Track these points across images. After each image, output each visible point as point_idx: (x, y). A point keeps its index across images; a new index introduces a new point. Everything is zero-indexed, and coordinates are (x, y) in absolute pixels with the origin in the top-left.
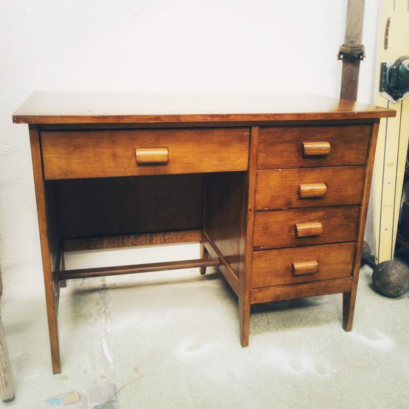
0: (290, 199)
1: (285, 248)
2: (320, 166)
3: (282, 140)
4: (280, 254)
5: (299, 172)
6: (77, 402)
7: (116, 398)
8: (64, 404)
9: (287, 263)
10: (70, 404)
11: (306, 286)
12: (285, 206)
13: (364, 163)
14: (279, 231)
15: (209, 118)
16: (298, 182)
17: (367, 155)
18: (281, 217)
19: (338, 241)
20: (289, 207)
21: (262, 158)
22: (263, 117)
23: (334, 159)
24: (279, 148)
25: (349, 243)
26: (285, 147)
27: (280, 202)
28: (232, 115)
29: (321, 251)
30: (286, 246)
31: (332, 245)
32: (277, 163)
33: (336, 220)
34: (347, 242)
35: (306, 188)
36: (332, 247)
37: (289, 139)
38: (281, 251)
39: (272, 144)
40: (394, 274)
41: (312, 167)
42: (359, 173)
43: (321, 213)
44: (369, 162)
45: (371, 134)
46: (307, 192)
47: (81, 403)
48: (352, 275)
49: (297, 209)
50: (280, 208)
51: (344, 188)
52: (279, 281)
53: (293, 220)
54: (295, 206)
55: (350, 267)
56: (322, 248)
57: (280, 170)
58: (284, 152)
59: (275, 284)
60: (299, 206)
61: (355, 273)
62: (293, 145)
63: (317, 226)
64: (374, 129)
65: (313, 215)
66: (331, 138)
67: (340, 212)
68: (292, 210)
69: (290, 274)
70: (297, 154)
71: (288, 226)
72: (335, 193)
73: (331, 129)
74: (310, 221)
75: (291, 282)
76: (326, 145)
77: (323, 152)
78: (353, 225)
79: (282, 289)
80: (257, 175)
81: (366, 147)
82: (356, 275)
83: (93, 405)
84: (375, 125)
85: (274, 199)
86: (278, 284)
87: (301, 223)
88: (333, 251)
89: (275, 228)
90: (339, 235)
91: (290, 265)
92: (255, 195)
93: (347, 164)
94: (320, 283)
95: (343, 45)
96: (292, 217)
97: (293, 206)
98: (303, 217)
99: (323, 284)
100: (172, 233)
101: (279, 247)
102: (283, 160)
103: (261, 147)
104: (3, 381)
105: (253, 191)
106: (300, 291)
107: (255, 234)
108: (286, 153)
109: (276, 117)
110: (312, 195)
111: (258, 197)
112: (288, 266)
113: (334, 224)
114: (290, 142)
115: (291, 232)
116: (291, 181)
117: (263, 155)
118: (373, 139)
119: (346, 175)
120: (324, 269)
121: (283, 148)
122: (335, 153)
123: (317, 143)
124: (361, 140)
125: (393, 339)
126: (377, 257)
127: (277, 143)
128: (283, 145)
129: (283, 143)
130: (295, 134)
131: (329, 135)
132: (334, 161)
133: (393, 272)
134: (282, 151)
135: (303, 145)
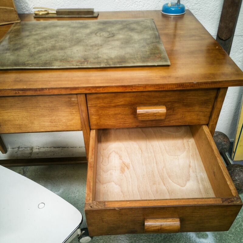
3: (113, 105)
17: (210, 117)
22: (84, 90)
24: (112, 111)
26: (119, 110)
32: (111, 123)
37: (123, 103)
62: (127, 109)
66: (168, 102)
76: (162, 110)
81: (210, 110)
102: (118, 121)
103: (92, 110)
108: (119, 115)
109: (98, 89)
117: (95, 117)
121: (117, 112)
122: (174, 115)
123: (152, 107)
124: (204, 103)
125: (217, 239)
126: (234, 151)
127: (110, 107)
128: (117, 109)
129: (115, 107)
130: (128, 99)
131: (167, 99)
132: (173, 121)
133: (236, 178)
134: (115, 114)
135: (136, 110)
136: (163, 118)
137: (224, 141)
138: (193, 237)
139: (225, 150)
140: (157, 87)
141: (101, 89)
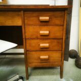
16: (39, 30)
29: (50, 53)
33: (55, 43)
35: (41, 32)
41: (44, 26)
43: (49, 41)
53: (39, 42)
57: (33, 26)
63: (47, 45)
68: (38, 39)
69: (39, 59)
74: (45, 43)
90: (56, 48)
99: (51, 63)
111: (26, 34)
122: (52, 21)
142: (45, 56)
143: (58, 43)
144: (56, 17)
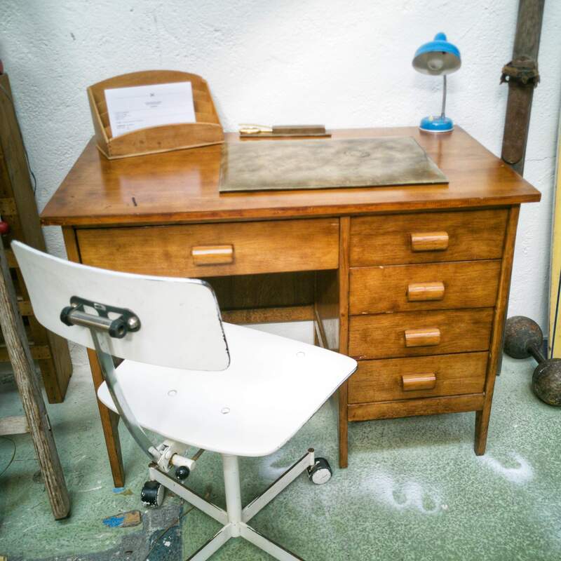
0: (396, 301)
1: (391, 358)
2: (436, 262)
3: (381, 231)
4: (385, 366)
5: (407, 269)
6: (136, 525)
7: (181, 522)
8: (123, 527)
9: (394, 376)
10: (129, 526)
11: (420, 403)
12: (389, 309)
13: (500, 256)
14: (383, 339)
15: (280, 212)
16: (406, 281)
17: (504, 248)
18: (386, 322)
19: (464, 350)
20: (395, 310)
21: (356, 253)
22: (353, 209)
23: (456, 252)
24: (379, 241)
25: (480, 353)
26: (388, 239)
27: (382, 306)
28: (310, 207)
29: (441, 363)
30: (393, 356)
31: (456, 355)
32: (377, 259)
33: (462, 325)
34: (476, 352)
35: (416, 289)
36: (456, 357)
37: (393, 229)
38: (386, 362)
39: (369, 236)
40: (557, 380)
41: (426, 263)
42: (493, 270)
43: (440, 318)
44: (506, 256)
45: (508, 220)
46: (417, 295)
47: (140, 527)
48: (484, 390)
49: (407, 313)
50: (383, 311)
51: (469, 287)
52: (384, 396)
53: (402, 326)
54: (404, 310)
55: (482, 381)
56: (442, 359)
57: (381, 267)
58: (386, 246)
59: (380, 399)
60: (409, 310)
61: (488, 389)
62: (399, 236)
63: (433, 334)
64: (512, 216)
65: (429, 319)
66: (450, 227)
67: (466, 316)
68: (399, 314)
69: (399, 388)
70: (404, 248)
71: (395, 333)
72: (458, 294)
73: (450, 215)
74: (425, 326)
75: (401, 398)
76: (443, 237)
77: (438, 247)
78: (485, 332)
79: (390, 405)
80: (350, 274)
82: (489, 392)
83: (155, 529)
84: (514, 210)
85: (374, 301)
86: (383, 399)
87: (412, 329)
88: (457, 362)
89: (377, 335)
90: (466, 343)
91: (399, 378)
92: (348, 297)
93: (475, 258)
94: (439, 399)
95: (510, 64)
96: (401, 322)
97: (401, 309)
98: (414, 322)
99: (443, 400)
100: (275, 310)
101: (383, 357)
102: (386, 255)
103: (355, 240)
104: (55, 500)
105: (346, 293)
106: (413, 408)
107: (350, 342)
108: (389, 247)
109: (370, 208)
110: (424, 297)
111: (352, 299)
112: (396, 379)
113: (458, 330)
114: (395, 232)
115: (399, 340)
116: (397, 279)
117: (358, 250)
118: (511, 228)
119: (474, 271)
120: (445, 383)
121: (385, 241)
122: (458, 245)
123: (431, 234)
124: (495, 228)
125: (535, 468)
126: (551, 346)
127: (377, 235)
128: (385, 237)
129: (384, 234)
130: (401, 223)
131: (449, 223)
132: (456, 254)
133: (557, 376)
134: (384, 245)
135: (411, 238)
136: (444, 246)
137: (532, 329)
138: (496, 467)
139: (536, 344)
140: (438, 204)
141: (374, 207)
142: (422, 373)
143: (476, 322)
144: (473, 231)
